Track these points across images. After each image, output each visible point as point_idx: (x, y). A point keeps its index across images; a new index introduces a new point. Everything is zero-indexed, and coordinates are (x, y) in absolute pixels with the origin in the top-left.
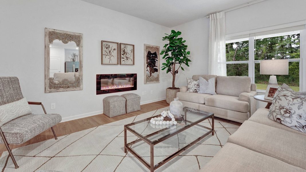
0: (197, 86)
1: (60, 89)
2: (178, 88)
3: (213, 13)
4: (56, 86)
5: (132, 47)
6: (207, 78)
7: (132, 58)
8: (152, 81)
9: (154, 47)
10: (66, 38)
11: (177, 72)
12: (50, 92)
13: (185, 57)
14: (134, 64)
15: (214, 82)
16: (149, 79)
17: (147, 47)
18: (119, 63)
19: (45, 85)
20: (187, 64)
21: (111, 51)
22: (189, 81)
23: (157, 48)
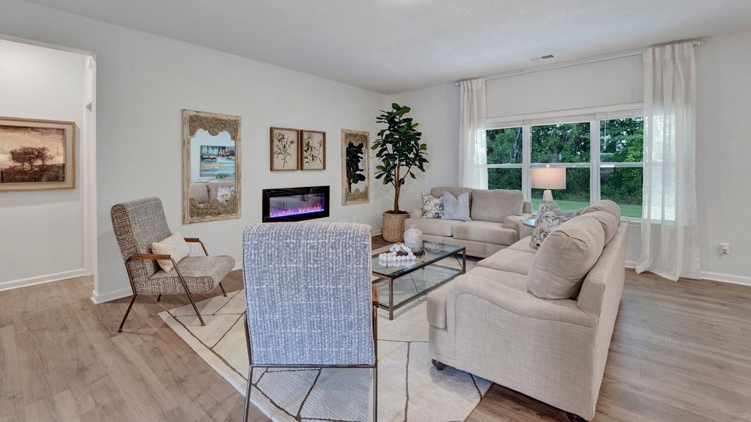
0: (440, 207)
1: (207, 217)
2: (405, 212)
3: (466, 80)
4: (200, 211)
5: (321, 136)
6: (456, 192)
7: (321, 156)
8: (356, 199)
9: (359, 134)
10: (215, 124)
11: (401, 182)
12: (191, 223)
13: (417, 155)
14: (324, 168)
15: (468, 200)
16: (350, 197)
17: (348, 135)
18: (300, 166)
19: (183, 210)
20: (421, 167)
21: (287, 146)
22: (426, 198)
23: (364, 136)
